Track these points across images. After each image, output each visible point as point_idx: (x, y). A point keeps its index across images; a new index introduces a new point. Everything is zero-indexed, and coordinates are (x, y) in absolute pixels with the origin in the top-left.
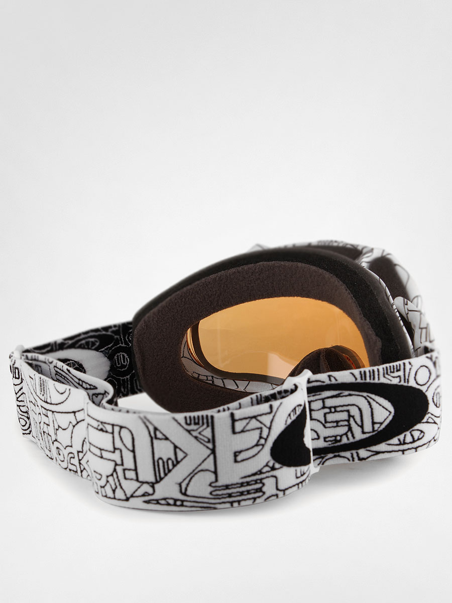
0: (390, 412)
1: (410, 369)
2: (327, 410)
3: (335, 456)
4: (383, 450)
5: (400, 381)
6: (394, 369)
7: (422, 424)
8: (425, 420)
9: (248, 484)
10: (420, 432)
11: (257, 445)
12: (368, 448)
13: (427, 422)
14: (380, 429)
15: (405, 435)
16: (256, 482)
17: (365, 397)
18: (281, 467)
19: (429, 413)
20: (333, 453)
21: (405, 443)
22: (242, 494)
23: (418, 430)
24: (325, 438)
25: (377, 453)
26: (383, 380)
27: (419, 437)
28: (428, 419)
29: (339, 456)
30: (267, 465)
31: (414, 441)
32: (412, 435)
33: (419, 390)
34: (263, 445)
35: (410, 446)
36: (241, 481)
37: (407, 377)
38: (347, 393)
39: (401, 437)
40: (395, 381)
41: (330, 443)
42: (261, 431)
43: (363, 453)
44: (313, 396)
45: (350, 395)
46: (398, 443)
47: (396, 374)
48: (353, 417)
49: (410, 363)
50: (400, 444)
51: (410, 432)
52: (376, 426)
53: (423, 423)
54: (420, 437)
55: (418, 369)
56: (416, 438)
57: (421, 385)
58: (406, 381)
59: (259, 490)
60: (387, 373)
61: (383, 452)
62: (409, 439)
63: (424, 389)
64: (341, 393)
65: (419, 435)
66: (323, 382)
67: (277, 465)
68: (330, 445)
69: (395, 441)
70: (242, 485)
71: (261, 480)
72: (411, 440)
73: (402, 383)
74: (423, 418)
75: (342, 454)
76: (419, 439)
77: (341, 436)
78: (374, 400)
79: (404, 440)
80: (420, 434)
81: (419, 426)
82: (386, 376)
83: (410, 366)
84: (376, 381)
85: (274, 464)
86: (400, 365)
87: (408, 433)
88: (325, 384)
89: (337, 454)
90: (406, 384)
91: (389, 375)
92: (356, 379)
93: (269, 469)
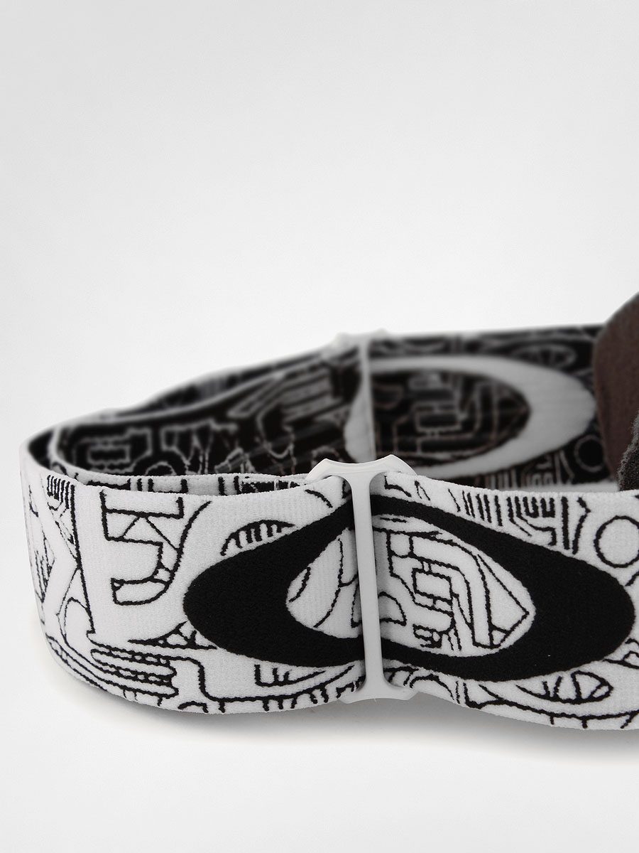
0: (527, 613)
1: (582, 519)
2: (418, 564)
3: (431, 678)
4: (510, 699)
5: (554, 542)
6: (535, 508)
7: (606, 665)
8: (618, 655)
9: (144, 659)
10: (597, 683)
11: (152, 579)
12: (483, 683)
13: (623, 663)
14: (505, 645)
15: (560, 680)
16: (158, 660)
17: (475, 558)
18: (210, 647)
19: (631, 641)
20: (427, 668)
21: (556, 698)
22: (135, 676)
23: (591, 675)
24: (416, 627)
25: (500, 701)
26: (509, 528)
27: (593, 692)
28: (627, 656)
29: (436, 679)
30: (177, 631)
31: (579, 700)
32: (577, 685)
33: (605, 575)
34: (167, 584)
35: (569, 709)
36: (129, 647)
37: (571, 537)
38: (446, 535)
39: (551, 680)
40: (542, 539)
41: (424, 642)
42: (161, 551)
43: (476, 690)
44: (394, 520)
45: (450, 543)
46: (543, 692)
47: (541, 521)
48: (457, 596)
49: (582, 502)
50: (546, 697)
51: (573, 676)
52: (498, 636)
53: (611, 661)
54: (597, 695)
55: (607, 524)
56: (585, 694)
57: (615, 566)
58: (571, 545)
59: (165, 680)
60: (519, 515)
61: (511, 704)
62: (567, 690)
63: (623, 576)
64: (437, 533)
65: (593, 688)
66: (409, 495)
67: (200, 639)
68: (422, 646)
69: (535, 684)
70: (133, 656)
71: (168, 658)
72: (572, 695)
73: (559, 547)
74: (612, 650)
75: (443, 677)
76: (591, 699)
77: (441, 634)
78: (491, 570)
79: (556, 690)
80: (599, 687)
81: (597, 667)
82: (516, 519)
83: (582, 511)
84: (494, 525)
85: (194, 633)
86: (552, 500)
87: (566, 676)
88: (409, 499)
89: (435, 674)
90: (568, 553)
91: (522, 518)
92: (459, 509)
93: (184, 643)
